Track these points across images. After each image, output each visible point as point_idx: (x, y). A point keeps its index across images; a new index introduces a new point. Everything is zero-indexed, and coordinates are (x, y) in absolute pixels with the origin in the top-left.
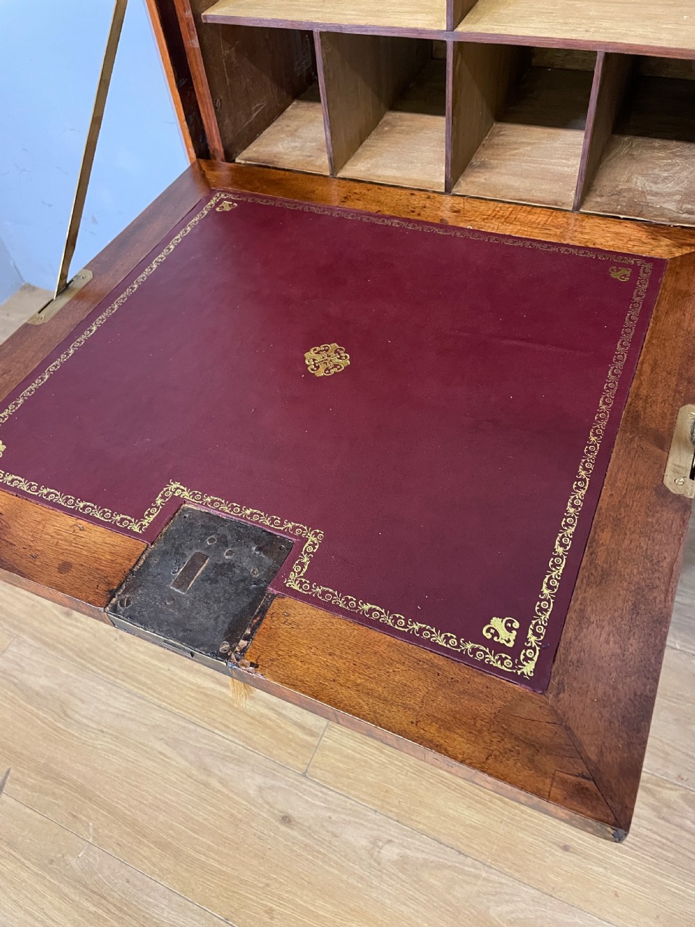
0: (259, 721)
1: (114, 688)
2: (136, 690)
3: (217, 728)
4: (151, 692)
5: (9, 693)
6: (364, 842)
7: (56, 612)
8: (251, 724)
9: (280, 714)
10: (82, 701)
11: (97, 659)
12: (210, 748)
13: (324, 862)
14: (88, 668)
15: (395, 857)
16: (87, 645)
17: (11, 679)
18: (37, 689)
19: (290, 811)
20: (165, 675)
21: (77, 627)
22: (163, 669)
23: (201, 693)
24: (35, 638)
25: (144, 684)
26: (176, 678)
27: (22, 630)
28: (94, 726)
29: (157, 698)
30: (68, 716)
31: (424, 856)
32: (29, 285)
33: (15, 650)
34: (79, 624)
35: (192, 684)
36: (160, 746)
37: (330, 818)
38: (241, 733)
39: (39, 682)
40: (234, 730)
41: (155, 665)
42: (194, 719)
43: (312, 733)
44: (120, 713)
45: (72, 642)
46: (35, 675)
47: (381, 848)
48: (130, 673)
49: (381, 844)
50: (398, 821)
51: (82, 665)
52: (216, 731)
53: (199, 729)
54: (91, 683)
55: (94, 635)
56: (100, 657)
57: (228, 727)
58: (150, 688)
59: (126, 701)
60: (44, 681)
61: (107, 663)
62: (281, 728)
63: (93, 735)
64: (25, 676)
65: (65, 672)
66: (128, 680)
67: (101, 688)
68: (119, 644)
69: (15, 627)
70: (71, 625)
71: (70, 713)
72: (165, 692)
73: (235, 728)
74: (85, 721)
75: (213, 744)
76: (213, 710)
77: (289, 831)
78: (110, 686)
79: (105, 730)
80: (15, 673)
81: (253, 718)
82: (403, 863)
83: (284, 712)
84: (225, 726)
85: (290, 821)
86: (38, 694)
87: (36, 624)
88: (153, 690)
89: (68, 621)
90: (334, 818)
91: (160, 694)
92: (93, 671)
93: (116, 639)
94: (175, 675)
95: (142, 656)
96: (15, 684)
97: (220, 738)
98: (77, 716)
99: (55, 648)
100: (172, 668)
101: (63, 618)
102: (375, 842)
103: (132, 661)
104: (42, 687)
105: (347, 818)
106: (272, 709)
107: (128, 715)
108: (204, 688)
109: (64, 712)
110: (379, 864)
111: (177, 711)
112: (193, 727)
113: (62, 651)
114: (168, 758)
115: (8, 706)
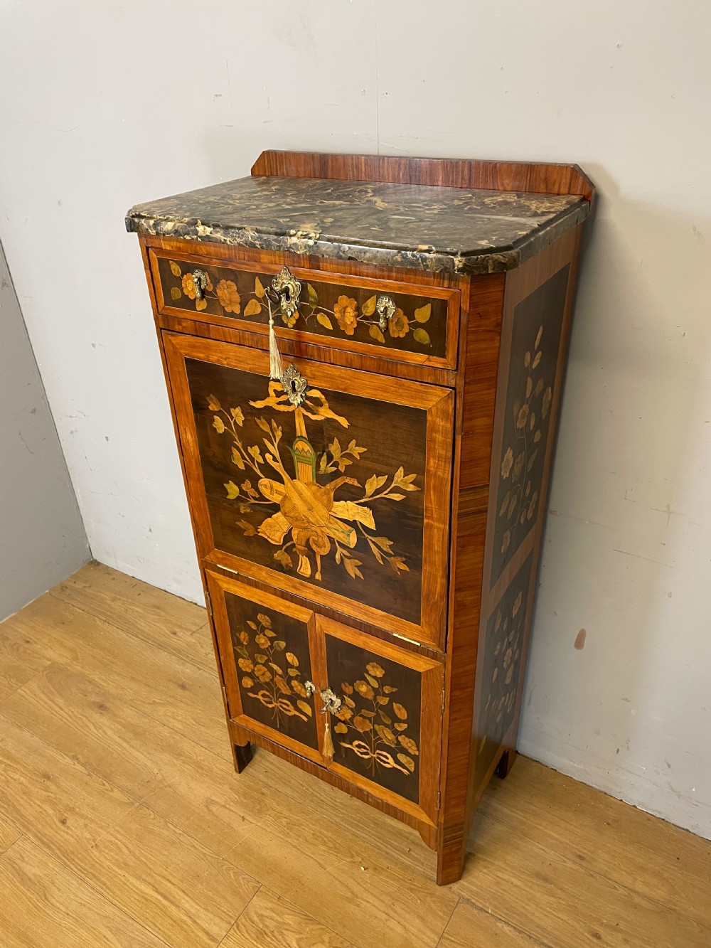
0: (178, 925)
1: (83, 884)
2: (98, 888)
3: (148, 925)
4: (108, 891)
5: (10, 875)
7: (55, 820)
8: (172, 926)
9: (194, 922)
10: (59, 890)
11: (76, 860)
12: (140, 939)
14: (68, 866)
16: (71, 849)
17: (15, 865)
18: (30, 875)
20: (121, 880)
21: (68, 833)
22: (120, 875)
23: (143, 897)
24: (36, 836)
25: (105, 884)
26: (128, 884)
27: (29, 830)
28: (64, 909)
29: (111, 896)
30: (46, 899)
32: (96, 560)
33: (21, 844)
34: (69, 831)
35: (137, 889)
36: (106, 932)
38: (163, 932)
39: (32, 870)
40: (160, 929)
41: (115, 871)
42: (133, 916)
43: (214, 940)
44: (83, 902)
45: (62, 844)
46: (31, 865)
48: (97, 874)
51: (65, 863)
52: (147, 927)
53: (135, 924)
54: (68, 878)
55: (78, 842)
56: (78, 858)
57: (156, 926)
58: (107, 888)
59: (89, 894)
60: (36, 871)
61: (82, 864)
62: (193, 932)
63: (61, 916)
64: (24, 864)
65: (51, 865)
66: (94, 879)
67: (74, 882)
68: (93, 851)
69: (24, 827)
70: (64, 831)
71: (49, 897)
72: (118, 892)
73: (161, 927)
74: (58, 905)
75: (144, 937)
76: (148, 911)
78: (80, 881)
79: (70, 913)
80: (18, 861)
81: (174, 921)
83: (197, 921)
84: (154, 924)
86: (30, 879)
87: (40, 827)
88: (109, 889)
89: (62, 827)
91: (114, 893)
92: (72, 869)
93: (92, 847)
94: (128, 880)
95: (108, 863)
96: (16, 870)
97: (149, 933)
98: (53, 901)
99: (49, 847)
100: (127, 875)
101: (59, 825)
103: (100, 865)
104: (34, 875)
106: (190, 917)
107: (88, 905)
108: (146, 893)
109: (45, 895)
111: (123, 908)
112: (131, 922)
113: (53, 850)
114: (108, 941)
115: (7, 885)
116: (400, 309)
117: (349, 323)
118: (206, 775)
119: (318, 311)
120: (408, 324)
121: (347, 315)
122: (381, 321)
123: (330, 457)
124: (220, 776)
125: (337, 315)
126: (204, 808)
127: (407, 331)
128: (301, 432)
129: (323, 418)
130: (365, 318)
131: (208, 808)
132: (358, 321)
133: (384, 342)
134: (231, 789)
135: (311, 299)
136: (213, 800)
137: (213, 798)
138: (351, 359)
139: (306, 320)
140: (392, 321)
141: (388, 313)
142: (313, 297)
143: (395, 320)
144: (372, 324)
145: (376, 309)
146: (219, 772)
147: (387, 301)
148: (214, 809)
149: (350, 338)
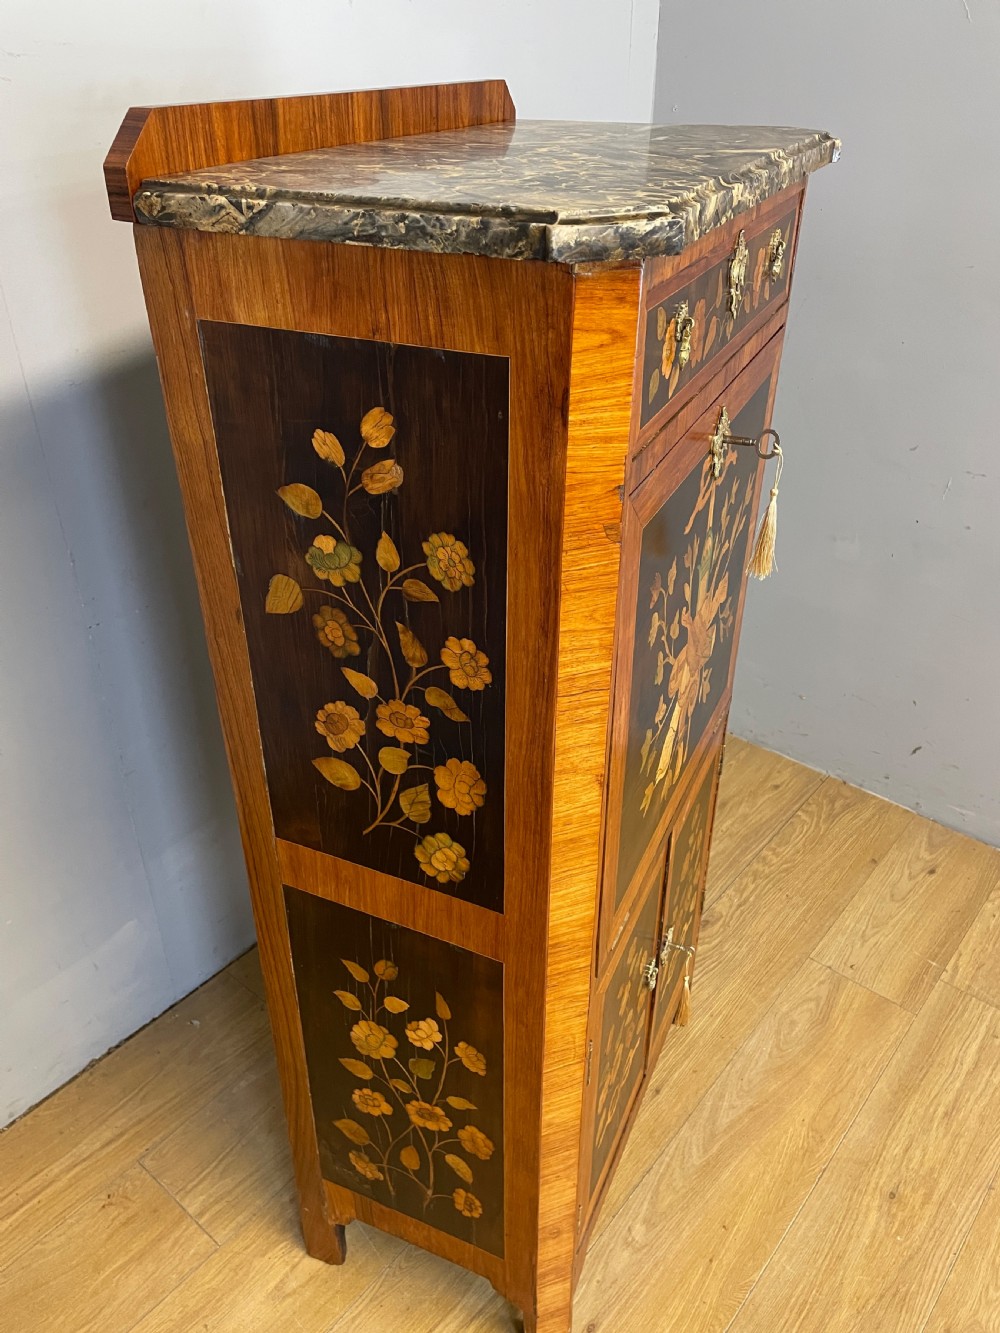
6: (626, 1254)
13: (637, 1298)
15: (643, 1228)
19: (584, 1323)
31: (646, 1203)
37: (598, 1282)
47: (633, 1239)
49: (630, 1239)
50: (614, 1217)
77: (602, 1328)
82: (649, 1223)
85: (593, 1325)
90: (599, 1277)
102: (627, 1244)
105: (602, 1265)
110: (646, 1245)
118: (218, 1301)
124: (232, 1274)
126: (284, 1304)
131: (289, 1295)
134: (263, 1256)
136: (275, 1287)
137: (272, 1284)
146: (221, 1277)
148: (293, 1285)
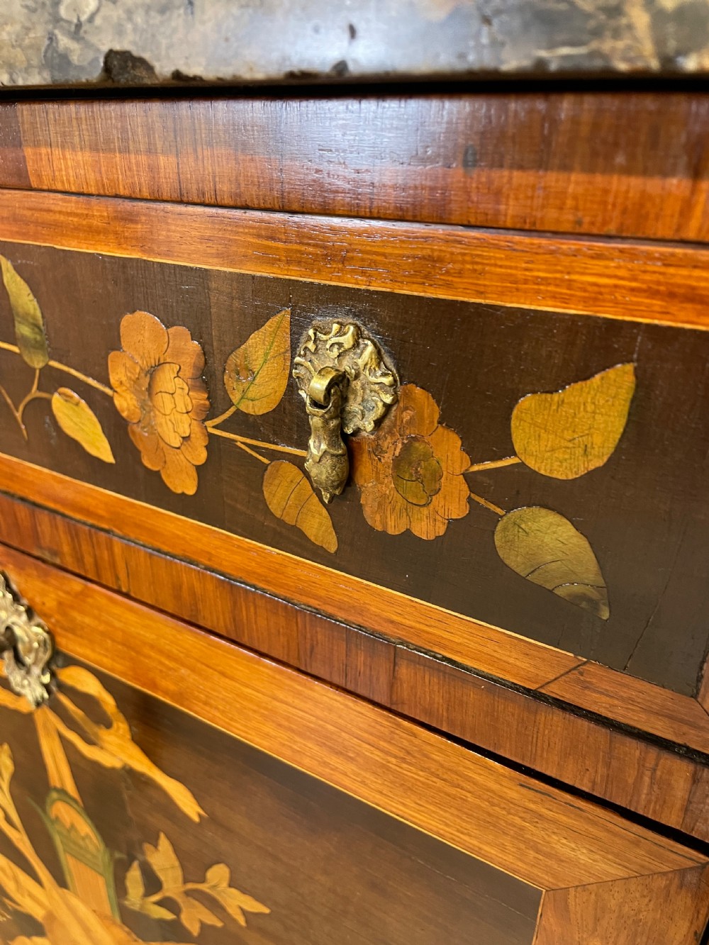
116: (418, 390)
117: (176, 442)
119: (53, 380)
120: (467, 477)
121: (164, 402)
122: (317, 447)
123: (152, 883)
125: (125, 403)
127: (458, 510)
128: (61, 779)
129: (118, 765)
130: (242, 422)
132: (210, 436)
133: (332, 545)
135: (24, 330)
138: (193, 593)
139: (18, 415)
140: (378, 450)
141: (354, 406)
142: (26, 318)
143: (392, 448)
144: (274, 456)
145: (293, 387)
147: (347, 340)
149: (181, 504)
